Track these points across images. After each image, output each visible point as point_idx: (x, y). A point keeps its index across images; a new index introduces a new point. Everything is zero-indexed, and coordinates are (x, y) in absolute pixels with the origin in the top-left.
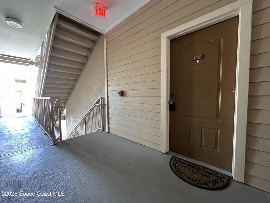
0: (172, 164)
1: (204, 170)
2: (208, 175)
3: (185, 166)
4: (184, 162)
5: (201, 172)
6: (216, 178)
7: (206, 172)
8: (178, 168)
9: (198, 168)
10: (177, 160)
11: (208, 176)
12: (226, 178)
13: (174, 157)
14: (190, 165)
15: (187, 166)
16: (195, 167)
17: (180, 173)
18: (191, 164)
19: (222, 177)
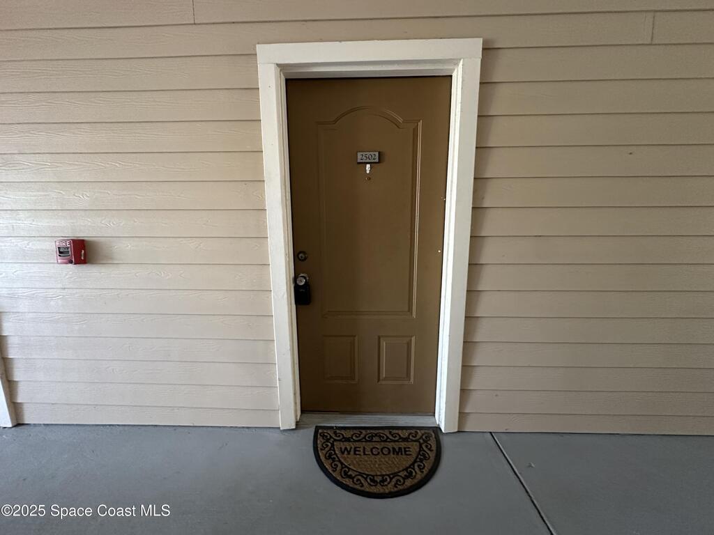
0: (323, 458)
1: (392, 435)
2: (403, 445)
3: (353, 447)
4: (348, 434)
5: (390, 445)
6: (418, 444)
7: (397, 441)
8: (342, 464)
9: (380, 436)
10: (331, 437)
11: (405, 448)
12: (432, 436)
13: (320, 431)
14: (362, 436)
15: (357, 444)
16: (372, 436)
17: (350, 477)
18: (364, 432)
19: (426, 437)
